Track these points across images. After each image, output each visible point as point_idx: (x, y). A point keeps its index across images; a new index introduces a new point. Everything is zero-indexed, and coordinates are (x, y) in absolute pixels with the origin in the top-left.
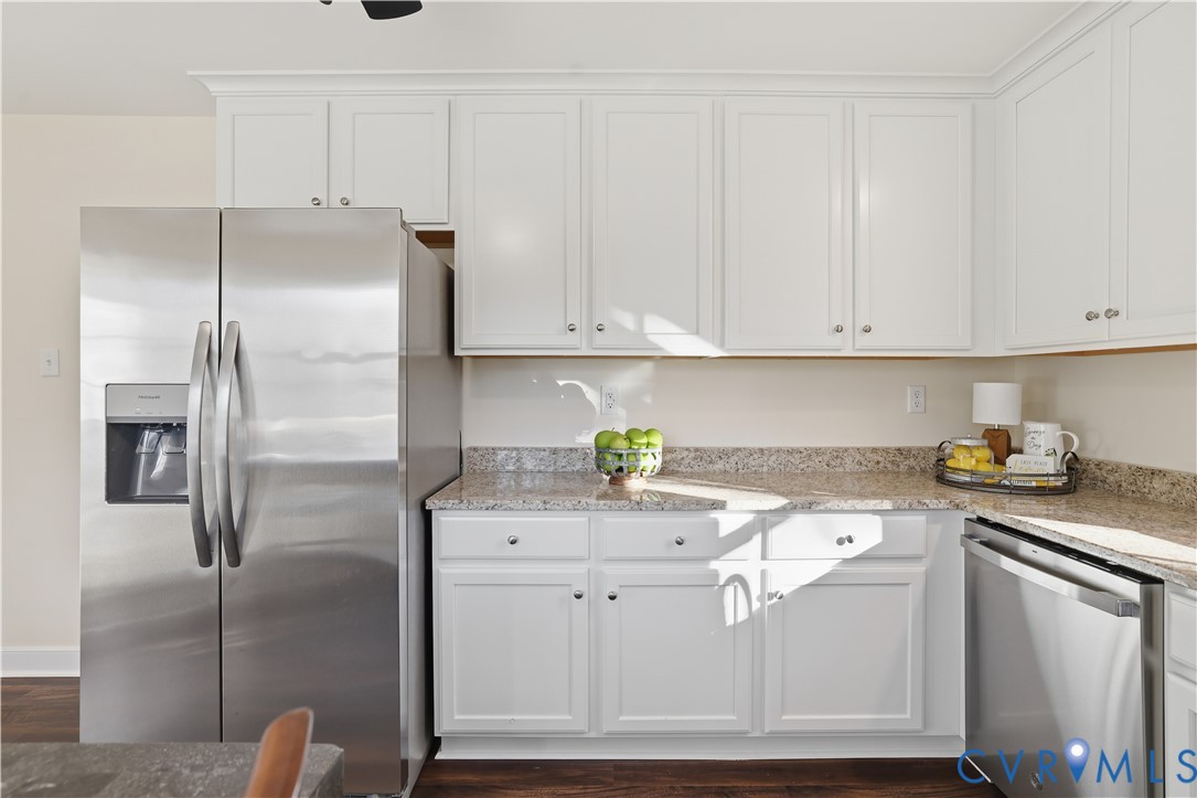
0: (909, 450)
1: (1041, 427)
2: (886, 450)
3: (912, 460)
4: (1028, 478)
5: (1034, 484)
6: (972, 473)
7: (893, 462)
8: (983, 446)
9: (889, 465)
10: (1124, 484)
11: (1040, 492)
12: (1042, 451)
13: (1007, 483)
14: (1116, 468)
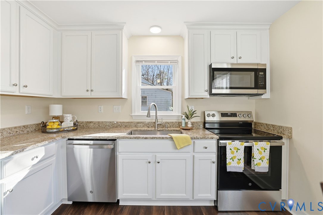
0: (27, 126)
1: (68, 115)
2: (20, 127)
3: (28, 129)
4: (70, 128)
5: (72, 129)
6: (56, 129)
7: (22, 131)
8: (58, 121)
9: (21, 132)
10: (84, 126)
11: (73, 130)
12: (69, 121)
13: (66, 130)
14: (83, 122)
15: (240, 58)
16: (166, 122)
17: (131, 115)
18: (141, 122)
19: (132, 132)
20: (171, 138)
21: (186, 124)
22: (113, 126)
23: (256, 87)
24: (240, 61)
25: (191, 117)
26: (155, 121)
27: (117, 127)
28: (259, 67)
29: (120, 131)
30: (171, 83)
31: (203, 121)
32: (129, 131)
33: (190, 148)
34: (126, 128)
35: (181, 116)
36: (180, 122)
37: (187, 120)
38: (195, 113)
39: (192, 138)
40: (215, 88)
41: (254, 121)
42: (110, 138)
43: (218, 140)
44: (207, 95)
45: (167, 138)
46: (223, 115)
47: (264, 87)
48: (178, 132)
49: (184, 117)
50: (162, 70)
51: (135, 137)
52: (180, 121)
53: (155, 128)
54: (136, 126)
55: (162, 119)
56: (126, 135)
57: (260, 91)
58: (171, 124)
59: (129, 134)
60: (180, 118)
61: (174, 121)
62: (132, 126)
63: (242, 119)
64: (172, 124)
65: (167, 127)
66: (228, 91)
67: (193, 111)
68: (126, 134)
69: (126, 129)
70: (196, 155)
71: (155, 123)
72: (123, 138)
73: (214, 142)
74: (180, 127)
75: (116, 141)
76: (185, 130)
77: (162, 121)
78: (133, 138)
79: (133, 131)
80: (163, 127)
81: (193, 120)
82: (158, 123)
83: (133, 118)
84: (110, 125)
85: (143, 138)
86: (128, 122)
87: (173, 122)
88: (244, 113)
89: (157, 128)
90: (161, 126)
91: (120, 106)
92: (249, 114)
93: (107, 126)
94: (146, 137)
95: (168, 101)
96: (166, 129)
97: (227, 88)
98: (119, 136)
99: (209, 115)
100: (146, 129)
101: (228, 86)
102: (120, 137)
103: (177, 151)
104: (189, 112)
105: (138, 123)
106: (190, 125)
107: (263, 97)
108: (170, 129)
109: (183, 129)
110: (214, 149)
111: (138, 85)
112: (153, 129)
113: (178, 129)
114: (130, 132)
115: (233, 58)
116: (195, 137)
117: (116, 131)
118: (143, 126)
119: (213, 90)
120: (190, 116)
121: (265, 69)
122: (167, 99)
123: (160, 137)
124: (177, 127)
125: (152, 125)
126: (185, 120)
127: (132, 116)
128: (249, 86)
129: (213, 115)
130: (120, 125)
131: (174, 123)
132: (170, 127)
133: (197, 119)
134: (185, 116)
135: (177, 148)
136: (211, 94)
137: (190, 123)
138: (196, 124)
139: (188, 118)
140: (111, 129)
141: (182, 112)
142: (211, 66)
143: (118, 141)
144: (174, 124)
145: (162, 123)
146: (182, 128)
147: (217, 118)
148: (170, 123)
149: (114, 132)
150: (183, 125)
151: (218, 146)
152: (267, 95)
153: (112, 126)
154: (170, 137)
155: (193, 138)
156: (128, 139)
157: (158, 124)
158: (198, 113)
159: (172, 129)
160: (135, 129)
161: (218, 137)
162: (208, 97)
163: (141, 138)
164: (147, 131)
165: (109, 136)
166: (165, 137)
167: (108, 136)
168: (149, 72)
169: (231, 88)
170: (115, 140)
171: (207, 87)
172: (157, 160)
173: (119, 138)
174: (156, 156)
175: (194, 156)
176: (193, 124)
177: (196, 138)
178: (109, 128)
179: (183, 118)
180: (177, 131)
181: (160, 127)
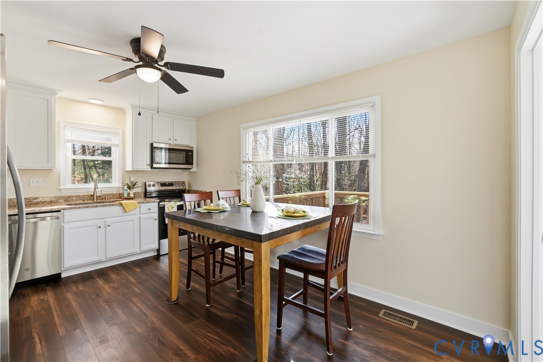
15: (176, 140)
16: (105, 194)
20: (121, 204)
23: (187, 163)
24: (175, 142)
28: (189, 149)
31: (144, 190)
33: (137, 211)
40: (156, 163)
41: (187, 189)
43: (159, 203)
44: (148, 168)
46: (163, 184)
47: (192, 164)
49: (126, 188)
52: (121, 192)
57: (189, 166)
60: (121, 189)
61: (115, 192)
63: (178, 188)
64: (113, 195)
66: (167, 166)
67: (135, 182)
70: (142, 216)
73: (156, 205)
80: (102, 199)
81: (135, 190)
87: (113, 194)
88: (179, 183)
91: (41, 179)
92: (183, 183)
96: (107, 200)
97: (165, 163)
99: (149, 186)
101: (167, 162)
103: (126, 214)
106: (132, 195)
107: (192, 170)
110: (156, 210)
115: (170, 139)
119: (154, 165)
121: (193, 150)
127: (60, 190)
128: (182, 162)
129: (154, 185)
133: (139, 190)
135: (126, 212)
136: (152, 167)
139: (130, 189)
141: (123, 183)
142: (152, 144)
147: (157, 188)
151: (159, 207)
152: (194, 169)
158: (140, 184)
161: (159, 200)
162: (150, 169)
169: (169, 163)
171: (148, 162)
172: (107, 224)
174: (105, 221)
175: (140, 217)
176: (134, 194)
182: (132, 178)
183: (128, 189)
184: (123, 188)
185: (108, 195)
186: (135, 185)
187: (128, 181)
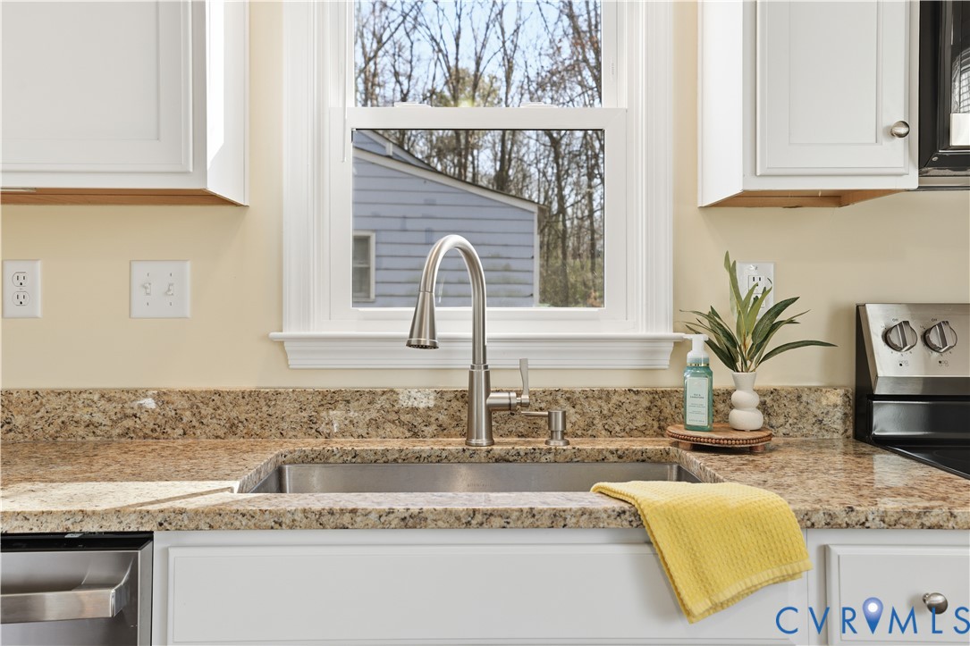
16: (552, 396)
17: (274, 334)
18: (359, 394)
19: (280, 472)
21: (721, 402)
22: (129, 423)
25: (759, 346)
26: (465, 385)
27: (157, 432)
29: (184, 464)
30: (524, 150)
32: (259, 464)
34: (231, 440)
35: (670, 347)
36: (665, 394)
37: (723, 376)
38: (783, 316)
39: (808, 522)
42: (91, 527)
45: (589, 519)
48: (657, 469)
49: (698, 349)
50: (467, 64)
51: (317, 506)
52: (667, 381)
53: (468, 434)
54: (311, 426)
55: (523, 368)
56: (237, 496)
58: (593, 408)
59: (262, 488)
60: (664, 361)
61: (619, 382)
62: (284, 425)
65: (564, 434)
67: (769, 303)
68: (236, 485)
69: (231, 450)
71: (466, 398)
72: (215, 519)
74: (671, 429)
75: (148, 547)
76: (711, 456)
77: (525, 380)
78: (299, 516)
79: (293, 462)
80: (533, 431)
81: (773, 374)
82: (497, 398)
83: (294, 361)
84: (98, 417)
85: (384, 520)
86: (254, 396)
87: (606, 395)
89: (484, 441)
90: (511, 426)
91: (188, 264)
93: (72, 428)
94: (415, 509)
95: (514, 264)
96: (557, 443)
98: (178, 504)
100: (395, 443)
102: (182, 512)
104: (742, 304)
105: (331, 399)
106: (747, 417)
108: (586, 445)
109: (698, 447)
111: (333, 100)
112: (455, 444)
113: (651, 445)
114: (271, 468)
116: (836, 508)
117: (151, 463)
118: (375, 424)
120: (749, 342)
122: (503, 252)
123: (532, 513)
124: (642, 432)
125: (443, 418)
126: (707, 371)
127: (280, 343)
130: (187, 416)
131: (615, 399)
132: (588, 430)
134: (709, 343)
137: (755, 399)
138: (793, 409)
139: (730, 361)
140: (112, 452)
141: (678, 310)
143: (166, 552)
144: (619, 406)
145: (525, 398)
146: (687, 438)
148: (589, 395)
149: (137, 476)
150: (697, 414)
153: (114, 422)
154: (617, 505)
155: (819, 518)
156: (258, 527)
157: (491, 409)
159: (604, 444)
160: (311, 444)
163: (373, 516)
164: (404, 459)
165: (89, 508)
166: (575, 506)
167: (76, 507)
168: (379, 80)
170: (140, 540)
173: (175, 520)
176: (769, 402)
177: (843, 518)
178: (96, 446)
179: (691, 355)
180: (643, 458)
181: (510, 433)
182: (746, 274)
183: (717, 365)
184: (681, 346)
185: (571, 398)
186: (771, 324)
187: (714, 295)
